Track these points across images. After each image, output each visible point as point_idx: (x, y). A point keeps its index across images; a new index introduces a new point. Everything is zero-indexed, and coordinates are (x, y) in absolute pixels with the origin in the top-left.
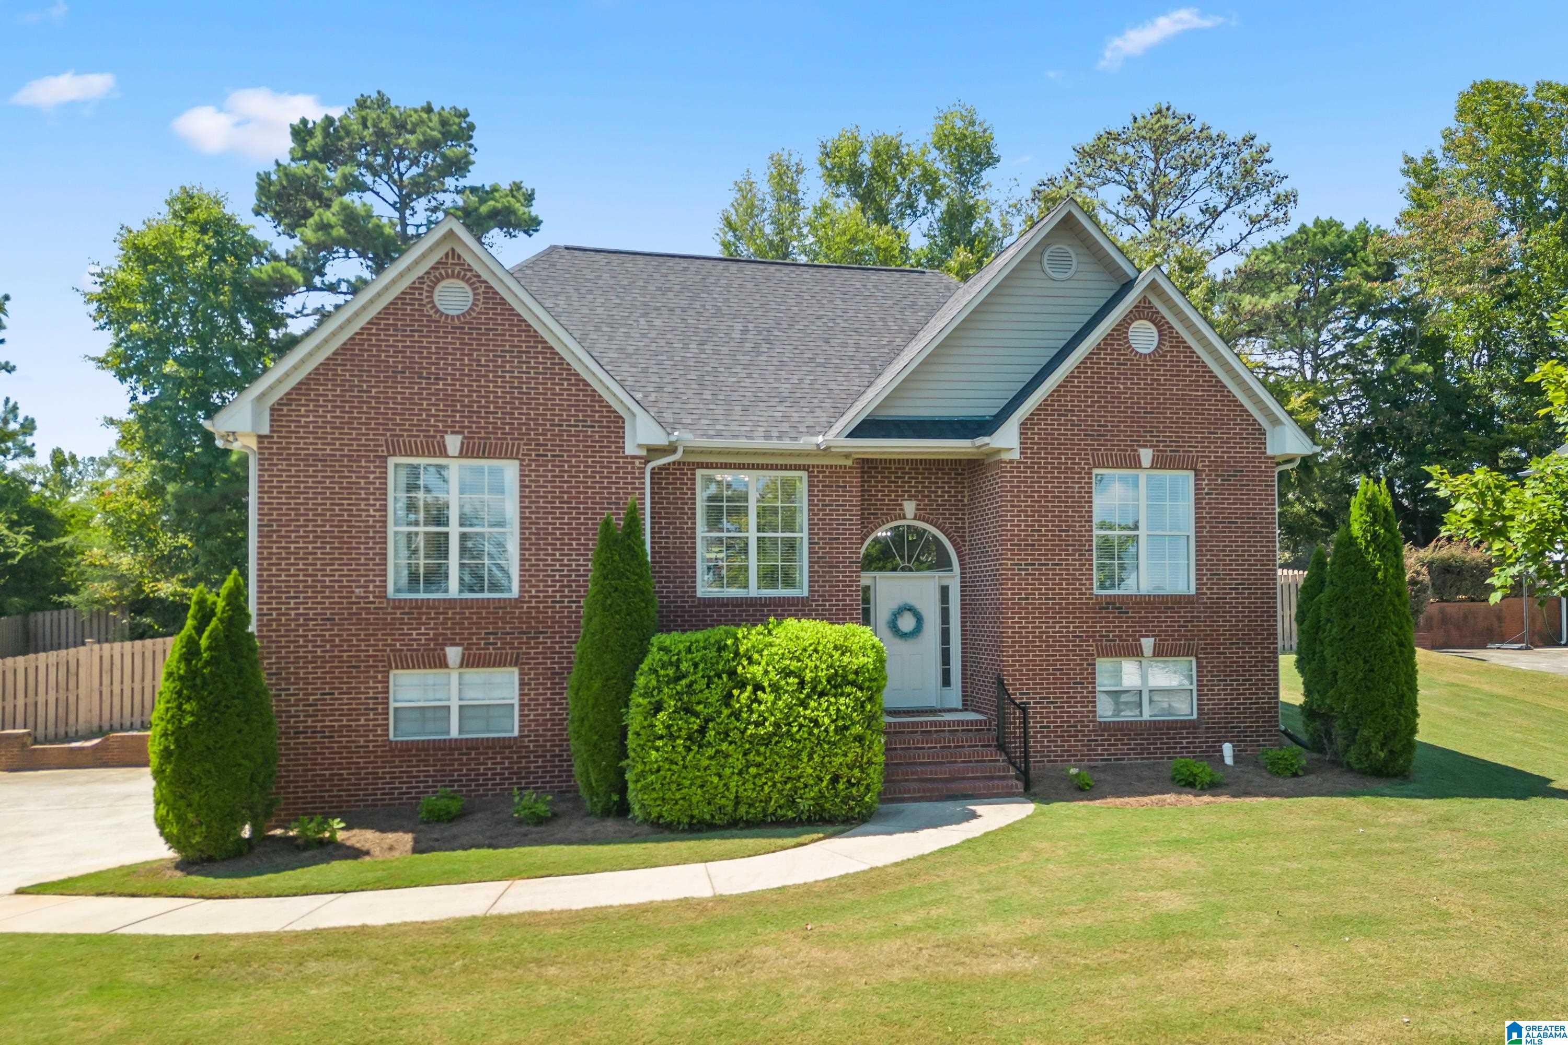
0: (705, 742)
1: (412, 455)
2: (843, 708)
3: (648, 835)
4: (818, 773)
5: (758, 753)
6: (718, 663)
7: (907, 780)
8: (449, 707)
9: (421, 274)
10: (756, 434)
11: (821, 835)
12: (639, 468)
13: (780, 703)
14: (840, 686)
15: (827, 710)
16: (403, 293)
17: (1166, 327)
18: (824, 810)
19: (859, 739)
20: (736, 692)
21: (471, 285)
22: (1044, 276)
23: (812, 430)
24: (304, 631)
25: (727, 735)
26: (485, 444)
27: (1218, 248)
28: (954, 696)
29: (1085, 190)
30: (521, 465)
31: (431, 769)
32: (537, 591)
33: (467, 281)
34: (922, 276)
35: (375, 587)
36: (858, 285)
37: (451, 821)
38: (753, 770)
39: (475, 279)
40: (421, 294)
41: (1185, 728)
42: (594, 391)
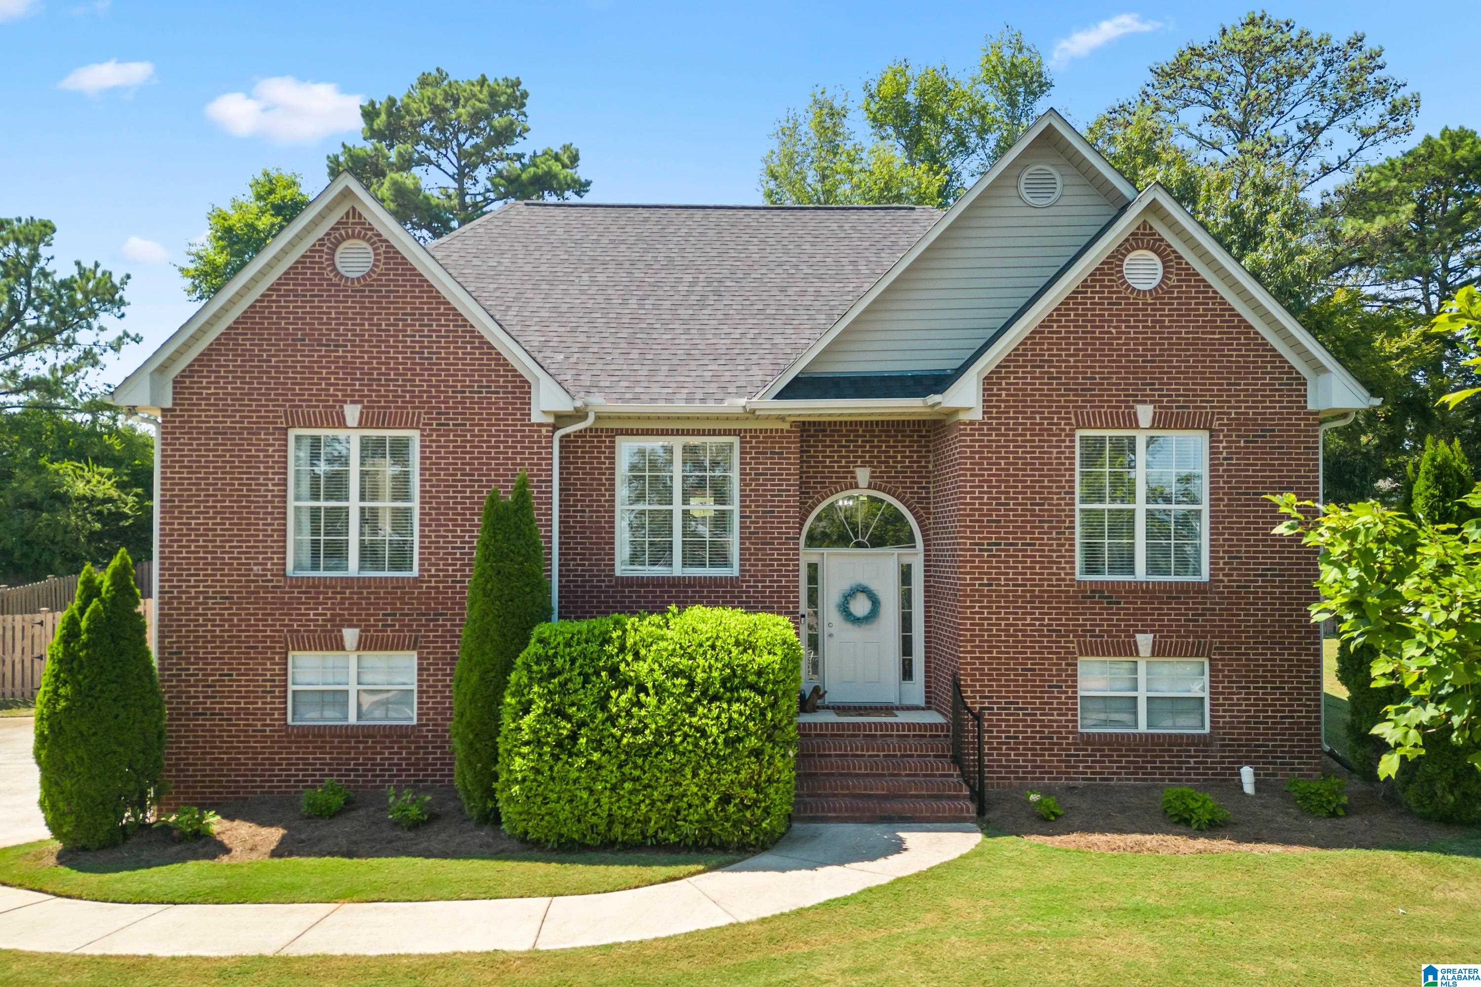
0: (575, 750)
1: (310, 427)
2: (735, 716)
3: (513, 852)
4: (704, 791)
5: (636, 767)
6: (599, 659)
7: (835, 795)
8: (347, 691)
9: (321, 235)
10: (678, 396)
11: (701, 867)
12: (546, 437)
13: (664, 707)
14: (737, 689)
15: (718, 717)
16: (303, 256)
17: (1172, 256)
18: (712, 834)
19: (757, 753)
20: (614, 694)
21: (372, 244)
22: (1020, 203)
23: (743, 390)
24: (204, 609)
25: (600, 742)
26: (385, 413)
27: (1323, 167)
28: (916, 691)
29: (1164, 115)
30: (422, 435)
31: (328, 756)
32: (437, 570)
33: (368, 241)
34: (910, 213)
35: (273, 564)
36: (834, 226)
37: (332, 816)
38: (628, 785)
39: (376, 239)
40: (321, 257)
41: (1193, 745)
42: (499, 354)
